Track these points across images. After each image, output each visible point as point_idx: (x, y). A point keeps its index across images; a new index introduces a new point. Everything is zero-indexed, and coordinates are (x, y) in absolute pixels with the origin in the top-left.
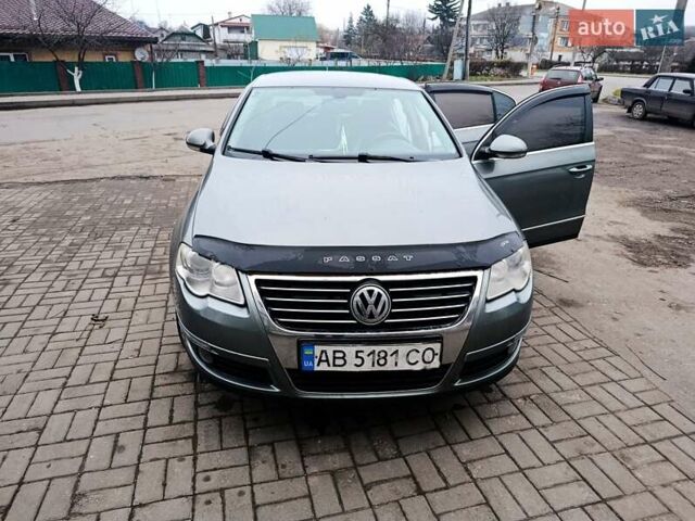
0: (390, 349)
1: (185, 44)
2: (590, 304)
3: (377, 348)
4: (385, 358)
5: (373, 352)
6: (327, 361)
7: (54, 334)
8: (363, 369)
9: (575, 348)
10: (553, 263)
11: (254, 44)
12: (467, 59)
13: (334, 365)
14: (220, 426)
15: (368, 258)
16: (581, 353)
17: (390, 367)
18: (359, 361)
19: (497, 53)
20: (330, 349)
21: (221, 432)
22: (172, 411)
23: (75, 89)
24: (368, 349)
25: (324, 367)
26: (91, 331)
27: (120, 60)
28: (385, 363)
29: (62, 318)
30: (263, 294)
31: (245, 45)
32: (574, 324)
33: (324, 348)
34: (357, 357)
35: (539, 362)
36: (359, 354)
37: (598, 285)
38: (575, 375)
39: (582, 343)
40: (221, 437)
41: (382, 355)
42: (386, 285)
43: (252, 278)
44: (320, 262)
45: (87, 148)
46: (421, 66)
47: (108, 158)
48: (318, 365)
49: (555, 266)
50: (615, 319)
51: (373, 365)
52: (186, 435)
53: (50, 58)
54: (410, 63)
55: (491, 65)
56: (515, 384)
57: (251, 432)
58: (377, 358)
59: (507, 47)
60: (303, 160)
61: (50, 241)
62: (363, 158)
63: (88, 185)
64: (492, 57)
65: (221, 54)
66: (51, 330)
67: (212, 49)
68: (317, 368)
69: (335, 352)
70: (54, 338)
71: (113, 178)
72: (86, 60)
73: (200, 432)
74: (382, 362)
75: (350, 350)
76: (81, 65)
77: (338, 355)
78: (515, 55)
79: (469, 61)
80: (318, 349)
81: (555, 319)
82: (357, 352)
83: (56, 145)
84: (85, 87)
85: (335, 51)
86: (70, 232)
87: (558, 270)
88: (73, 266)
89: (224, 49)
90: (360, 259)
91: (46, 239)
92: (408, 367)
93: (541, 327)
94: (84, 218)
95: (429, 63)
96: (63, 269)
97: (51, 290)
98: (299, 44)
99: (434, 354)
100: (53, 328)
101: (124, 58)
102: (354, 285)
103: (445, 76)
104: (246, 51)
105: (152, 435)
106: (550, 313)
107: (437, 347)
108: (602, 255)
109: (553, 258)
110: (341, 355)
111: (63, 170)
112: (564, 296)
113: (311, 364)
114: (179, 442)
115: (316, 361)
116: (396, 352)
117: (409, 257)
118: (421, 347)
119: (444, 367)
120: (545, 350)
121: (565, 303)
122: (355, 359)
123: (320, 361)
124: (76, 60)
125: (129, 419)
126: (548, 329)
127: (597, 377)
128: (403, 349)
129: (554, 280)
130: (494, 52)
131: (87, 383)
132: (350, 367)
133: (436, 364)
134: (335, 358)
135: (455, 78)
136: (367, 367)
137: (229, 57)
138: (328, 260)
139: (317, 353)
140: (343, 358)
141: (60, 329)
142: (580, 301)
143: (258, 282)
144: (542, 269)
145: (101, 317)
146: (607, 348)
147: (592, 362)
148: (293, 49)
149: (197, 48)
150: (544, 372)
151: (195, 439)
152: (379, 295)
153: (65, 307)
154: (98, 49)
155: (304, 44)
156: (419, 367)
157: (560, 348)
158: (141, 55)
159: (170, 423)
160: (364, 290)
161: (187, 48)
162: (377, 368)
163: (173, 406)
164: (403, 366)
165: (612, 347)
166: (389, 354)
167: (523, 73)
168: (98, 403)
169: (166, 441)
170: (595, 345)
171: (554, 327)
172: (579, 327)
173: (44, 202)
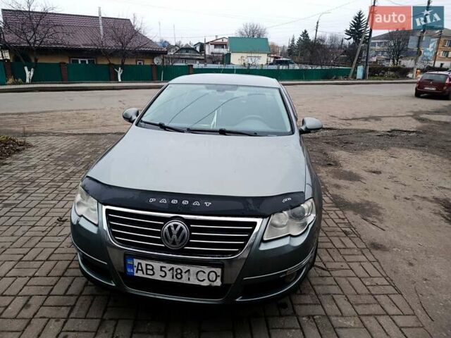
0: (184, 268)
1: (187, 55)
2: (395, 249)
3: (175, 267)
4: (181, 274)
5: (172, 269)
6: (142, 270)
7: (33, 226)
8: (166, 279)
9: (367, 283)
10: (379, 214)
11: (228, 55)
12: (367, 65)
13: (147, 274)
14: (92, 301)
15: (180, 202)
16: (370, 288)
17: (184, 280)
18: (163, 274)
19: (394, 62)
20: (144, 263)
21: (90, 306)
22: (70, 286)
23: (118, 80)
24: (169, 266)
25: (140, 274)
26: (54, 227)
27: (145, 64)
28: (181, 277)
29: (42, 217)
30: (109, 219)
31: (224, 55)
32: (376, 264)
33: (140, 261)
34: (161, 270)
35: (334, 289)
36: (163, 269)
37: (409, 236)
38: (357, 305)
39: (375, 279)
40: (89, 309)
41: (179, 271)
42: (188, 222)
43: (105, 208)
44: (147, 201)
45: (109, 115)
46: (334, 69)
47: (118, 122)
48: (137, 272)
49: (380, 217)
50: (411, 264)
51: (173, 278)
52: (68, 304)
53: (106, 62)
54: (327, 68)
55: (386, 69)
56: (307, 304)
57: (109, 309)
58: (175, 273)
59: (401, 58)
60: (183, 132)
61: (61, 170)
62: (223, 132)
63: (99, 137)
64: (390, 64)
65: (208, 61)
66: (32, 224)
67: (203, 58)
68: (136, 274)
69: (147, 265)
70: (33, 229)
71: (115, 134)
72: (126, 63)
73: (78, 304)
74: (179, 276)
75: (157, 265)
76: (123, 66)
77: (149, 267)
78: (407, 63)
79: (368, 67)
80: (136, 262)
81: (362, 258)
82: (161, 267)
83: (94, 112)
84: (124, 79)
85: (281, 59)
86: (75, 165)
87: (381, 221)
88: (66, 185)
89: (210, 58)
90: (174, 202)
91: (60, 168)
92: (197, 283)
93: (347, 262)
94: (87, 157)
95: (341, 67)
96: (59, 186)
97: (46, 199)
98: (253, 55)
99: (217, 276)
100: (34, 222)
101: (148, 63)
102: (166, 220)
103: (350, 76)
104: (223, 59)
105: (51, 301)
106: (360, 253)
107: (219, 271)
108: (421, 212)
109: (381, 211)
110: (151, 268)
111: (90, 127)
112: (378, 241)
113: (132, 271)
114: (63, 308)
115: (135, 269)
116: (189, 270)
117: (208, 204)
118: (207, 270)
119: (225, 286)
120: (343, 282)
121: (376, 246)
122: (160, 271)
123: (138, 270)
124: (120, 63)
125: (43, 287)
126: (352, 265)
127: (375, 309)
128: (194, 269)
129: (374, 228)
130: (391, 61)
131: (33, 260)
132: (157, 277)
133: (218, 283)
134: (147, 269)
135: (358, 77)
136: (168, 278)
137: (214, 63)
138: (152, 200)
139: (136, 264)
140: (152, 270)
141: (38, 224)
142: (388, 246)
143: (108, 211)
144: (369, 218)
145: (64, 219)
146: (394, 287)
147: (376, 297)
148: (249, 58)
149: (195, 57)
150: (333, 299)
151: (72, 307)
152: (181, 228)
153: (47, 210)
154: (132, 57)
155: (257, 55)
156: (206, 283)
157: (356, 282)
158: (157, 61)
159: (64, 295)
160: (171, 224)
161: (188, 57)
162: (175, 280)
163: (72, 283)
164: (194, 281)
165: (399, 287)
166: (184, 271)
167: (410, 75)
168: (31, 274)
169: (56, 306)
170: (386, 283)
171: (357, 264)
172: (378, 267)
173: (72, 145)
